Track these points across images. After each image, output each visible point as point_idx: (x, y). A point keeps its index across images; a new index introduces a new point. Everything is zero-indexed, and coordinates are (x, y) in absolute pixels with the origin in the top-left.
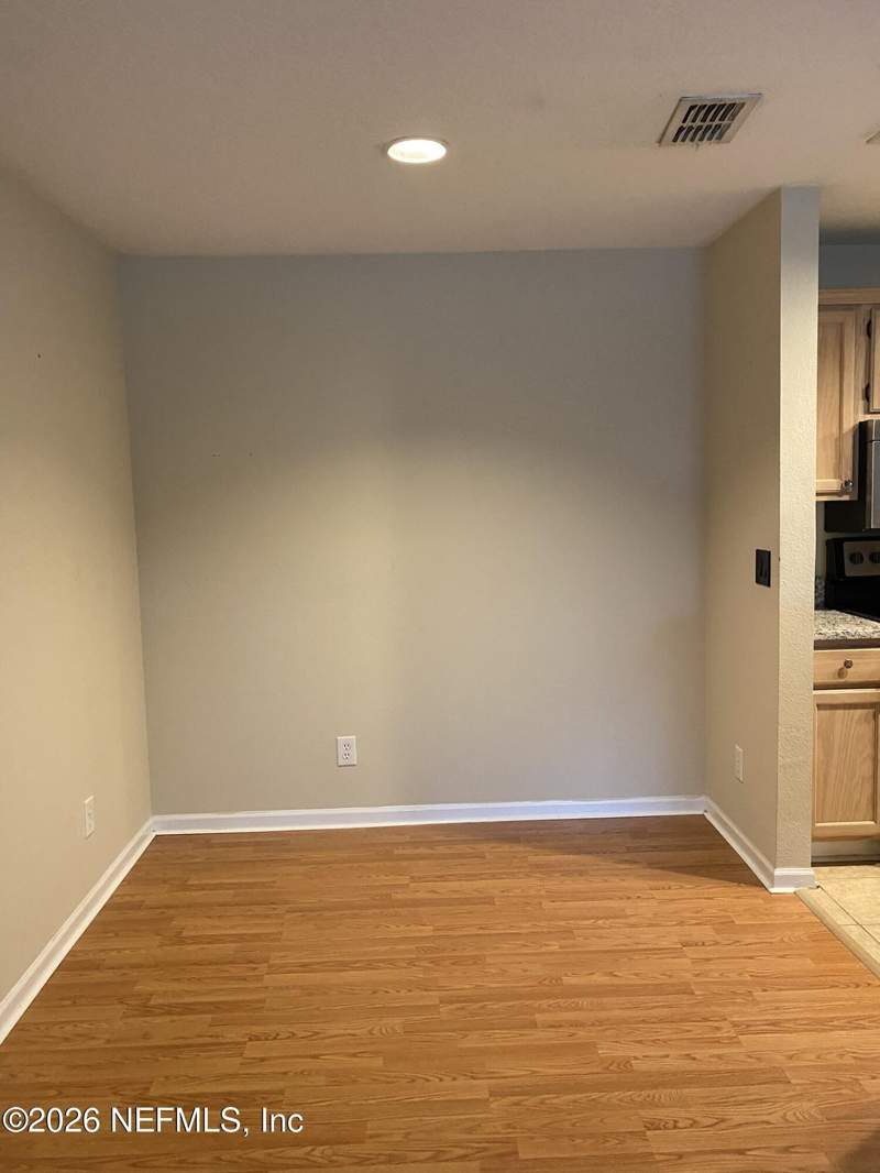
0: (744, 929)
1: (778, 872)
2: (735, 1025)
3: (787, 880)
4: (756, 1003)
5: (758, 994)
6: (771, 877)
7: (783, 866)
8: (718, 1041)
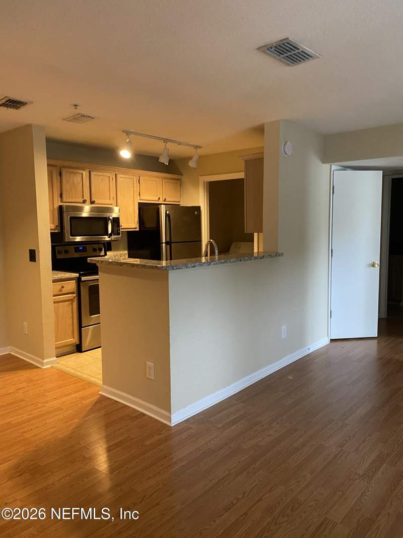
0: (37, 380)
1: (45, 361)
2: (42, 403)
3: (47, 363)
4: (47, 396)
5: (47, 394)
6: (42, 364)
7: (46, 359)
8: (38, 408)
